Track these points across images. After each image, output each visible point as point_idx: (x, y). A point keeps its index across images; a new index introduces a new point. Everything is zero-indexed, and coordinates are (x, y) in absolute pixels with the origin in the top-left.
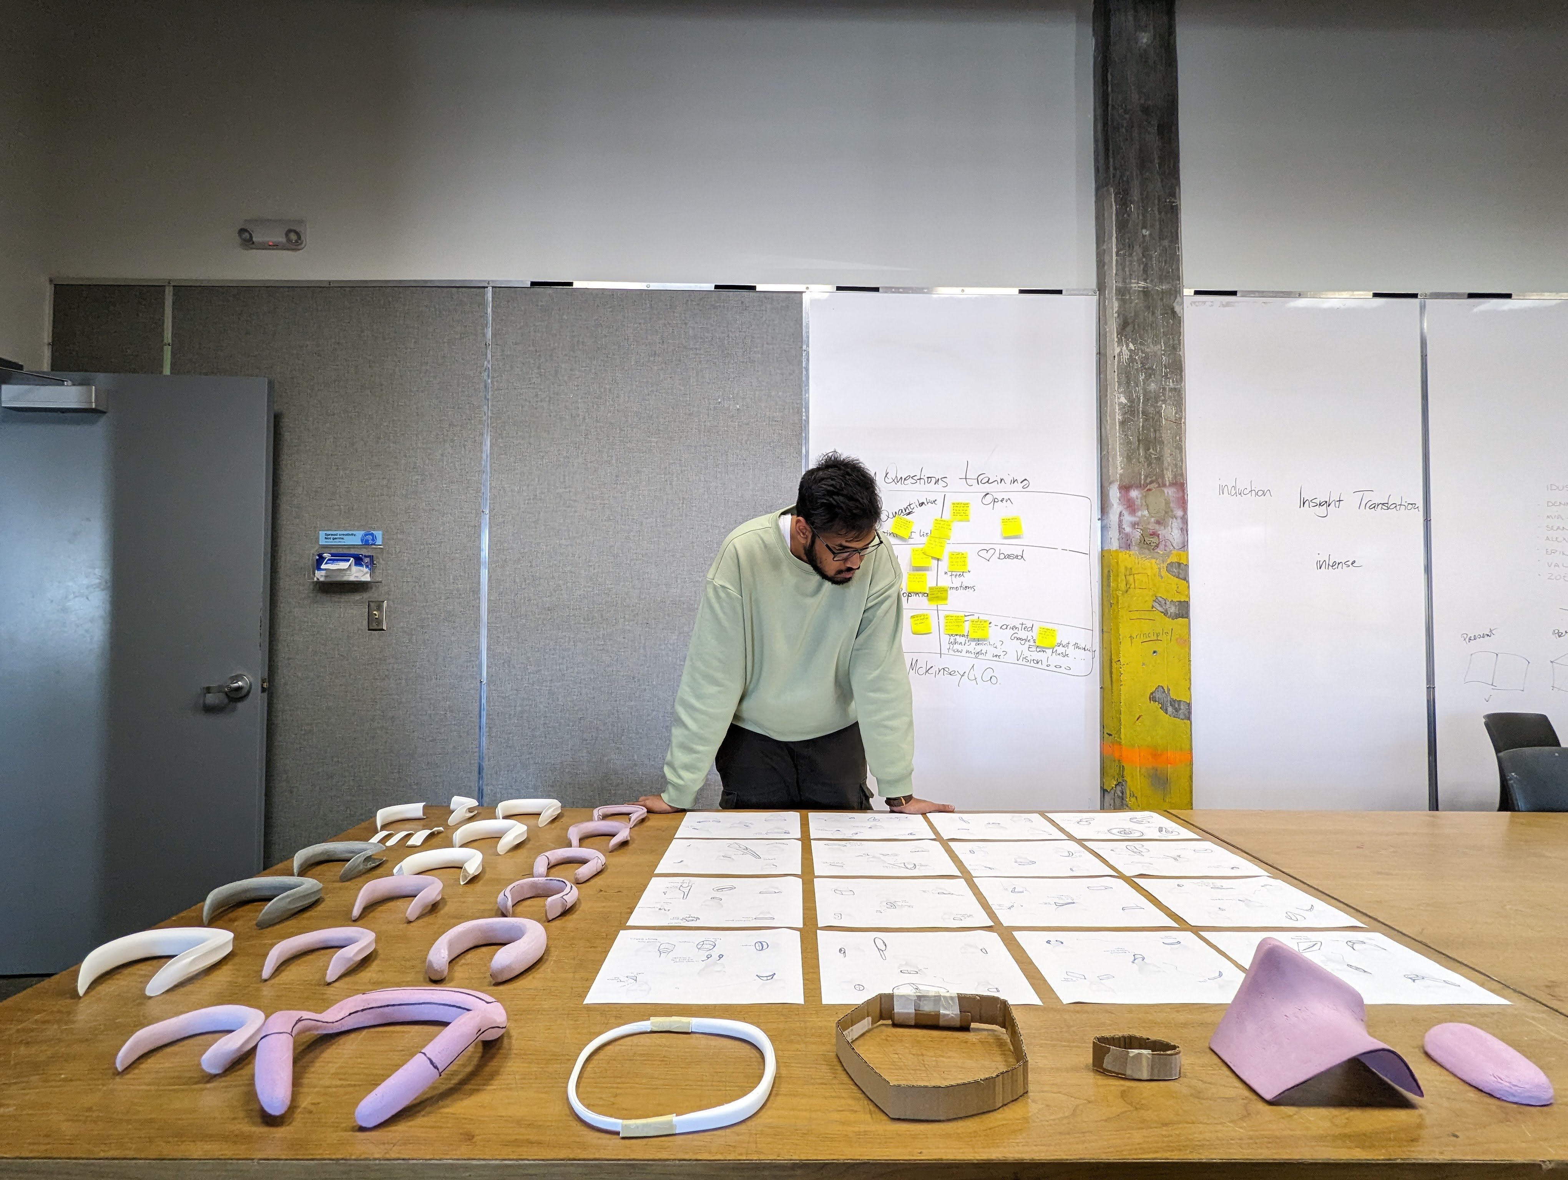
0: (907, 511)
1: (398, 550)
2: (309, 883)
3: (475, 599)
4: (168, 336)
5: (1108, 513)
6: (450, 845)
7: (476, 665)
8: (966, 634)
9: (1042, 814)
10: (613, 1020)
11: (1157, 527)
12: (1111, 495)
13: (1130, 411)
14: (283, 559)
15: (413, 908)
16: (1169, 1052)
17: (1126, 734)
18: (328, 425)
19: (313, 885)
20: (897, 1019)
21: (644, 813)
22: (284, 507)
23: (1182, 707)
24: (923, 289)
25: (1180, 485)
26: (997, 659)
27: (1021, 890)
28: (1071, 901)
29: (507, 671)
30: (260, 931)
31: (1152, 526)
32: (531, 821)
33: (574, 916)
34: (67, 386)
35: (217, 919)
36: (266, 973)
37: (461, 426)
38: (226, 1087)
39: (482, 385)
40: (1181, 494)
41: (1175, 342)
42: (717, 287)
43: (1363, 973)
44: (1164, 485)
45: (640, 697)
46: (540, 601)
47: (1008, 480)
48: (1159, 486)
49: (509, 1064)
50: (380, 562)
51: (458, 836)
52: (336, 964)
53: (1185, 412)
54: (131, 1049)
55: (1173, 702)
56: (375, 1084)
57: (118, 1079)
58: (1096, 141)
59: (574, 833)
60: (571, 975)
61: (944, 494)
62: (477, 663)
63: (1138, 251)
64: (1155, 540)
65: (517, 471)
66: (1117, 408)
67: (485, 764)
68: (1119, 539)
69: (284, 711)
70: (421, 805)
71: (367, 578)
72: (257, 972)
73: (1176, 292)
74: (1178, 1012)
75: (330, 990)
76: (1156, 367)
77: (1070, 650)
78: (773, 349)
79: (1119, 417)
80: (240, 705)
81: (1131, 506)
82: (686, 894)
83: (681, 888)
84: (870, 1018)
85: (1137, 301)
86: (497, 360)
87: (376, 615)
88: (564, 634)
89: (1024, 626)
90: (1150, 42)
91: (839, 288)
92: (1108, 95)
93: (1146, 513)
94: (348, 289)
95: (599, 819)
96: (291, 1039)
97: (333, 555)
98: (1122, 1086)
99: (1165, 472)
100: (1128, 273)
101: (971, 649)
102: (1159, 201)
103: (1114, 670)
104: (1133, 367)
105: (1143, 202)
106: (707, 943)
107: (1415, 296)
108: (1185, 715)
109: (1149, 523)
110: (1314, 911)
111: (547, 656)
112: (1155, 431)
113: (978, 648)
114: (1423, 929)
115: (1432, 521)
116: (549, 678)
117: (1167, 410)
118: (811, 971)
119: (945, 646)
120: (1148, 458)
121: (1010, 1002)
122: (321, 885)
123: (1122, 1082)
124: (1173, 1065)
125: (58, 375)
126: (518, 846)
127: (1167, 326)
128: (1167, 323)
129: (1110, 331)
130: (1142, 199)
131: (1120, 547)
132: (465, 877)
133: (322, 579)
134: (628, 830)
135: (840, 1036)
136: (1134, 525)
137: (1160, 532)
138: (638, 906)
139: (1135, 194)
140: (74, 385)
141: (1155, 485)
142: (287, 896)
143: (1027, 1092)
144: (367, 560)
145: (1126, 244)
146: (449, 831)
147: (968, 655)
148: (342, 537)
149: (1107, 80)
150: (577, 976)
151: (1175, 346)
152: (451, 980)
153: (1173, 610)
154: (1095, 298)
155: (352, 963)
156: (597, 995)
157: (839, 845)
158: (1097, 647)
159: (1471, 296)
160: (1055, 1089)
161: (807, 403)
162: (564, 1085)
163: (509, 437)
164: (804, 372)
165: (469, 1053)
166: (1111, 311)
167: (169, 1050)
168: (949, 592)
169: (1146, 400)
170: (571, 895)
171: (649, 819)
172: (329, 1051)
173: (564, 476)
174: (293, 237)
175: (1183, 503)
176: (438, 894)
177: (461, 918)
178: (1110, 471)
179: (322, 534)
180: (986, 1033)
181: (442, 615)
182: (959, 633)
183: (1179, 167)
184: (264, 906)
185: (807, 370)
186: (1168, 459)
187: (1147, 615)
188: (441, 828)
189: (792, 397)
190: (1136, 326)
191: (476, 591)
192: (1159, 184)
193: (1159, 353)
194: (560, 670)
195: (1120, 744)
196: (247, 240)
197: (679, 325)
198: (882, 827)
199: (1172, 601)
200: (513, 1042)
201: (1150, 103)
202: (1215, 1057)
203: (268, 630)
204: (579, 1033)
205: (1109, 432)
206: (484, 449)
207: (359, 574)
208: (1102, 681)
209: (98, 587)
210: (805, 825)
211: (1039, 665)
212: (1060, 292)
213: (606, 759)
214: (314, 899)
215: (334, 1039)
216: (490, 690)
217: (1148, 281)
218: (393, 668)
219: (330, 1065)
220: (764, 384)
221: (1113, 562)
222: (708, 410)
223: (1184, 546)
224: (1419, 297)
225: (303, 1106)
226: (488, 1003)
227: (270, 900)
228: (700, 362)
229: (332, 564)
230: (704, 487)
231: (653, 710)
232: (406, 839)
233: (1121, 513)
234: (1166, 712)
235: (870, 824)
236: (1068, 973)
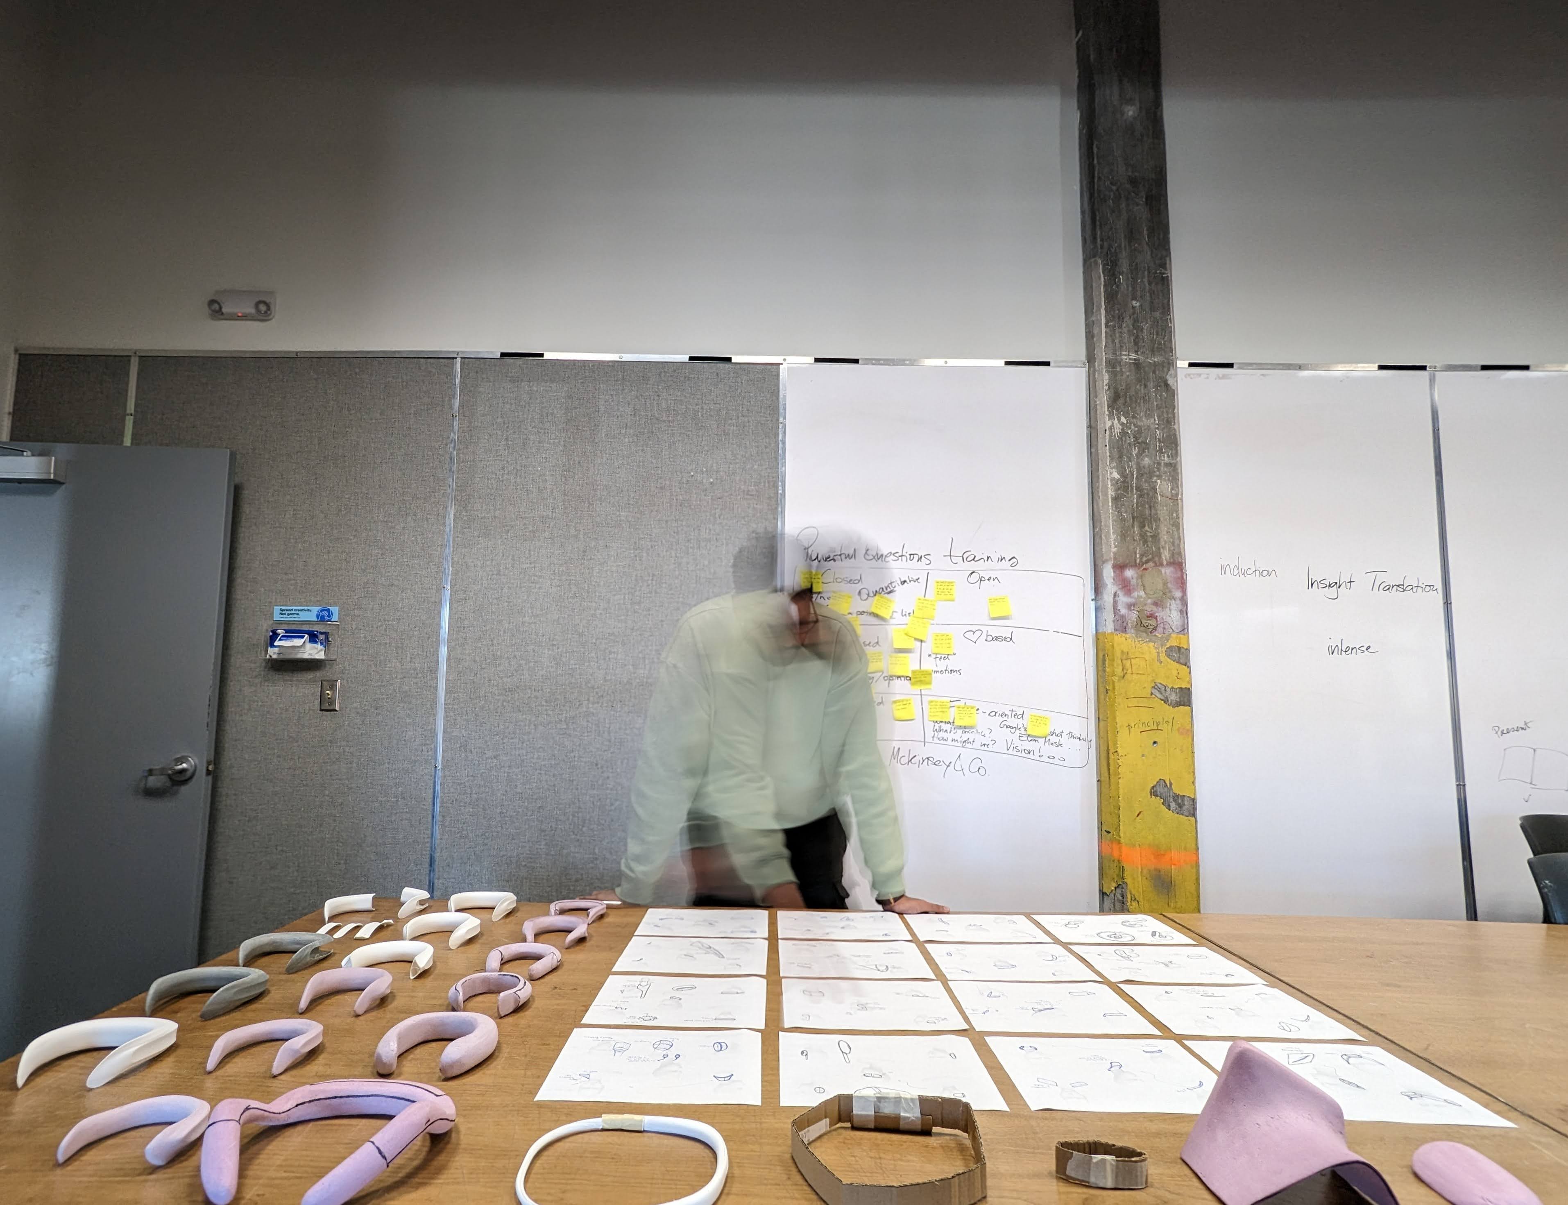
0: (889, 590)
1: (354, 627)
2: (255, 974)
3: (432, 679)
4: (131, 407)
5: (1102, 594)
6: (400, 937)
7: (431, 750)
8: (951, 721)
9: (1028, 916)
10: (564, 1118)
11: (1154, 608)
12: (1104, 575)
13: (1123, 486)
14: (236, 634)
15: (361, 1001)
16: (1134, 1159)
17: (1126, 832)
18: (288, 497)
19: (259, 976)
20: (856, 1122)
21: (603, 909)
22: (239, 580)
23: (1186, 803)
24: (904, 360)
25: (1178, 564)
26: (985, 748)
27: (997, 994)
28: (1050, 1007)
29: (463, 755)
30: (202, 1023)
31: (1150, 608)
32: (485, 914)
33: (528, 1014)
34: (27, 456)
35: (161, 1008)
36: (211, 1064)
37: (424, 499)
38: (170, 1179)
39: (447, 457)
40: (1179, 574)
41: (1170, 415)
42: (691, 358)
43: (1356, 1088)
44: (1161, 565)
45: (602, 785)
46: (501, 681)
47: (995, 557)
48: (1156, 565)
49: (457, 1159)
50: (335, 640)
51: (408, 929)
52: (282, 1057)
53: (1182, 487)
54: (74, 1139)
55: (1176, 797)
56: (320, 1174)
57: (59, 1171)
58: (1083, 212)
59: (529, 928)
60: (523, 1072)
61: (927, 571)
62: (432, 746)
63: (1128, 321)
64: (1153, 622)
65: (480, 546)
66: (1109, 483)
67: (437, 855)
68: (1114, 621)
69: (227, 795)
70: (370, 896)
71: (321, 656)
72: (201, 1063)
73: (1169, 364)
74: (1151, 1121)
75: (276, 1083)
76: (1150, 441)
77: (1064, 740)
78: (749, 421)
79: (1111, 493)
80: (184, 789)
81: (1126, 586)
82: (644, 993)
83: (639, 987)
84: (828, 1120)
85: (1128, 373)
86: (463, 432)
87: (328, 694)
88: (524, 716)
89: (1014, 713)
90: (1136, 115)
91: (817, 360)
92: (1093, 167)
93: (1142, 593)
94: (315, 360)
95: (556, 914)
96: (238, 1127)
97: (287, 631)
98: (1084, 1193)
99: (1162, 550)
100: (1118, 345)
101: (956, 737)
102: (1149, 272)
103: (1111, 762)
104: (1125, 441)
105: (1132, 274)
106: (664, 1042)
107: (1423, 368)
108: (1189, 811)
109: (1145, 605)
110: (1309, 1023)
111: (506, 740)
112: (1150, 507)
113: (965, 737)
114: (1429, 1045)
115: (1453, 604)
116: (507, 764)
117: (1163, 486)
118: (771, 1072)
119: (929, 733)
120: (1143, 536)
121: (974, 1107)
122: (268, 977)
123: (1085, 1190)
124: (1139, 1174)
125: (17, 445)
126: (470, 941)
127: (1161, 399)
128: (1160, 396)
129: (1101, 403)
130: (1131, 270)
131: (1116, 630)
132: (415, 971)
133: (274, 657)
134: (586, 926)
135: (795, 1135)
136: (1130, 606)
137: (1157, 614)
138: (594, 1004)
139: (1124, 265)
140: (33, 455)
141: (1151, 564)
142: (233, 987)
143: (985, 1197)
144: (322, 637)
145: (1116, 316)
146: (399, 924)
147: (954, 743)
148: (297, 612)
149: (1093, 152)
150: (529, 1073)
151: (1169, 419)
152: (399, 1075)
153: (1173, 697)
154: (1084, 371)
155: (298, 1055)
156: (548, 1092)
157: (808, 945)
158: (1093, 737)
159: (1485, 368)
160: (1015, 1195)
161: (784, 477)
162: (512, 1180)
163: (474, 510)
164: (781, 445)
165: (416, 1148)
166: (1101, 383)
167: (110, 1142)
168: (934, 675)
169: (1140, 475)
170: (524, 990)
171: (608, 915)
172: (274, 1143)
173: (530, 551)
174: (263, 308)
175: (1182, 583)
176: (388, 987)
177: (410, 1012)
178: (1104, 550)
179: (277, 609)
180: (948, 1138)
181: (398, 695)
182: (944, 720)
183: (1168, 238)
184: (210, 997)
185: (784, 443)
186: (1164, 537)
187: (1145, 702)
188: (391, 921)
189: (769, 470)
190: (1128, 399)
191: (433, 671)
192: (1149, 257)
193: (1152, 427)
194: (519, 755)
195: (1119, 842)
196: (216, 309)
197: (652, 398)
198: (855, 927)
199: (1172, 688)
200: (462, 1137)
201: (1137, 174)
202: (1185, 1167)
203: (216, 707)
204: (529, 1130)
205: (1101, 508)
206: (448, 522)
207: (314, 652)
208: (1099, 773)
209: (44, 663)
210: (773, 924)
211: (1031, 756)
212: (1047, 364)
213: (565, 851)
214: (261, 990)
215: (279, 1131)
216: (445, 777)
217: (1139, 353)
218: (344, 751)
219: (276, 1157)
220: (739, 457)
221: (1108, 646)
222: (680, 483)
223: (1184, 629)
224: (1428, 369)
225: (248, 1197)
226: (437, 1096)
227: (214, 991)
228: (673, 434)
229: (286, 640)
230: (675, 564)
231: (616, 800)
232: (354, 932)
233: (1115, 593)
234: (1169, 808)
235: (843, 924)
236: (1040, 1080)
